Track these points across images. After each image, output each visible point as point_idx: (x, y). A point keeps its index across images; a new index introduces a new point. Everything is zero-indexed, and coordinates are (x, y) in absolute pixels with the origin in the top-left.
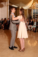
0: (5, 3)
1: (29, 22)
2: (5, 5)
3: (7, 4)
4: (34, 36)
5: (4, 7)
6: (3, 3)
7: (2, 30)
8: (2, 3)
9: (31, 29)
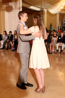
0: (16, 3)
1: (57, 37)
2: (16, 7)
3: (18, 5)
5: (13, 10)
6: (12, 4)
7: (10, 52)
8: (10, 4)
9: (61, 49)
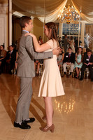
0: (2, 6)
3: (6, 9)
4: (77, 88)
